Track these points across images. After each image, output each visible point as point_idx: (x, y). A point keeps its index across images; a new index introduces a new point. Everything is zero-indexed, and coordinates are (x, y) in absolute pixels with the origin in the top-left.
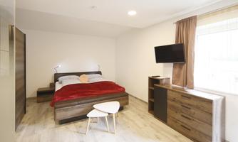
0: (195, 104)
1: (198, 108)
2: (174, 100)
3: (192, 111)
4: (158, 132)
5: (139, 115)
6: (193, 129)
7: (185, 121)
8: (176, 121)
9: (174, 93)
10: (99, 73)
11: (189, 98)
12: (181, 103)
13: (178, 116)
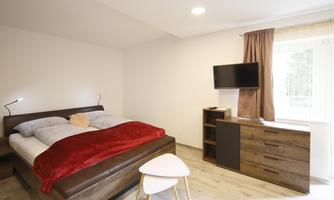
0: (285, 140)
1: (289, 144)
2: (252, 138)
3: (281, 148)
4: (240, 186)
5: (196, 168)
6: (282, 171)
7: (270, 163)
8: (255, 165)
9: (252, 129)
10: (100, 108)
11: (277, 133)
12: (264, 140)
13: (259, 159)
